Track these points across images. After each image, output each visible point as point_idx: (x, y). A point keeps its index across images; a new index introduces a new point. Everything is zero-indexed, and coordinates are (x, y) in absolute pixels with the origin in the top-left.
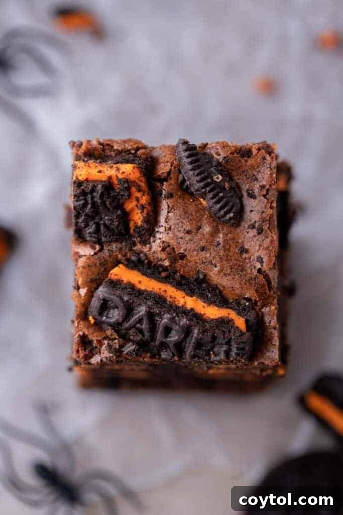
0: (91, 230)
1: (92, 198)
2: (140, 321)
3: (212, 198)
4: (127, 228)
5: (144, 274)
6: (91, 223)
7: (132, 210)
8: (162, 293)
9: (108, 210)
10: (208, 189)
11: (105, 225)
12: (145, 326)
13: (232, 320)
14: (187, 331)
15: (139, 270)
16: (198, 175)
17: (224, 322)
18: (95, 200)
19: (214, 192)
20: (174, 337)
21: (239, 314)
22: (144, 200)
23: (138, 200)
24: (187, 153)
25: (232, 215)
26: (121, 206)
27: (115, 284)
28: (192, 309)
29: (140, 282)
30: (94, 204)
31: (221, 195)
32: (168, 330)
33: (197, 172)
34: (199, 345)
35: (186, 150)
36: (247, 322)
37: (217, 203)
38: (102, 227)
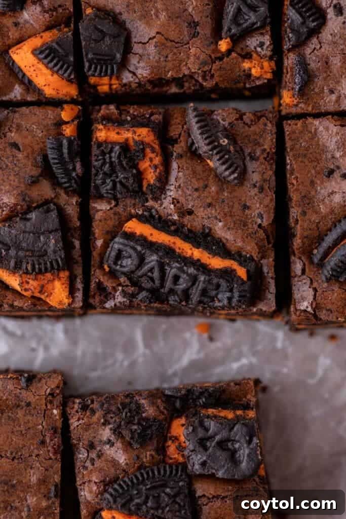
0: (108, 187)
1: (110, 158)
2: (151, 270)
3: (218, 160)
4: (141, 186)
5: (155, 227)
6: (108, 181)
7: (145, 170)
8: (172, 245)
9: (125, 169)
10: (215, 152)
11: (121, 182)
12: (156, 274)
13: (235, 270)
14: (194, 280)
15: (150, 224)
16: (206, 139)
17: (227, 274)
18: (113, 159)
19: (221, 154)
20: (182, 285)
21: (240, 264)
22: (157, 160)
23: (151, 160)
24: (196, 119)
25: (236, 175)
26: (136, 166)
27: (130, 236)
28: (199, 260)
29: (151, 235)
30: (111, 163)
31: (227, 156)
32: (176, 278)
33: (204, 136)
34: (204, 292)
35: (196, 116)
36: (248, 272)
37: (223, 164)
38: (118, 185)
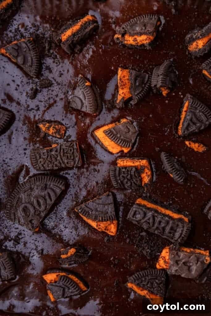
0: (129, 185)
1: (131, 173)
2: (149, 219)
3: (175, 174)
4: (141, 184)
5: (149, 202)
6: (129, 182)
7: (144, 177)
8: (157, 209)
9: (136, 177)
10: (174, 171)
11: (134, 183)
12: (151, 221)
13: (183, 219)
14: (168, 223)
15: (146, 200)
16: (169, 166)
17: (180, 220)
18: (132, 173)
19: (176, 172)
20: (163, 225)
21: (185, 216)
22: (149, 173)
23: (147, 173)
24: (166, 158)
25: (182, 180)
26: (140, 176)
27: (139, 205)
28: (168, 215)
29: (148, 204)
30: (131, 175)
31: (178, 173)
32: (160, 222)
33: (169, 164)
34: (172, 228)
35: (165, 156)
36: (189, 219)
37: (177, 175)
38: (133, 183)
